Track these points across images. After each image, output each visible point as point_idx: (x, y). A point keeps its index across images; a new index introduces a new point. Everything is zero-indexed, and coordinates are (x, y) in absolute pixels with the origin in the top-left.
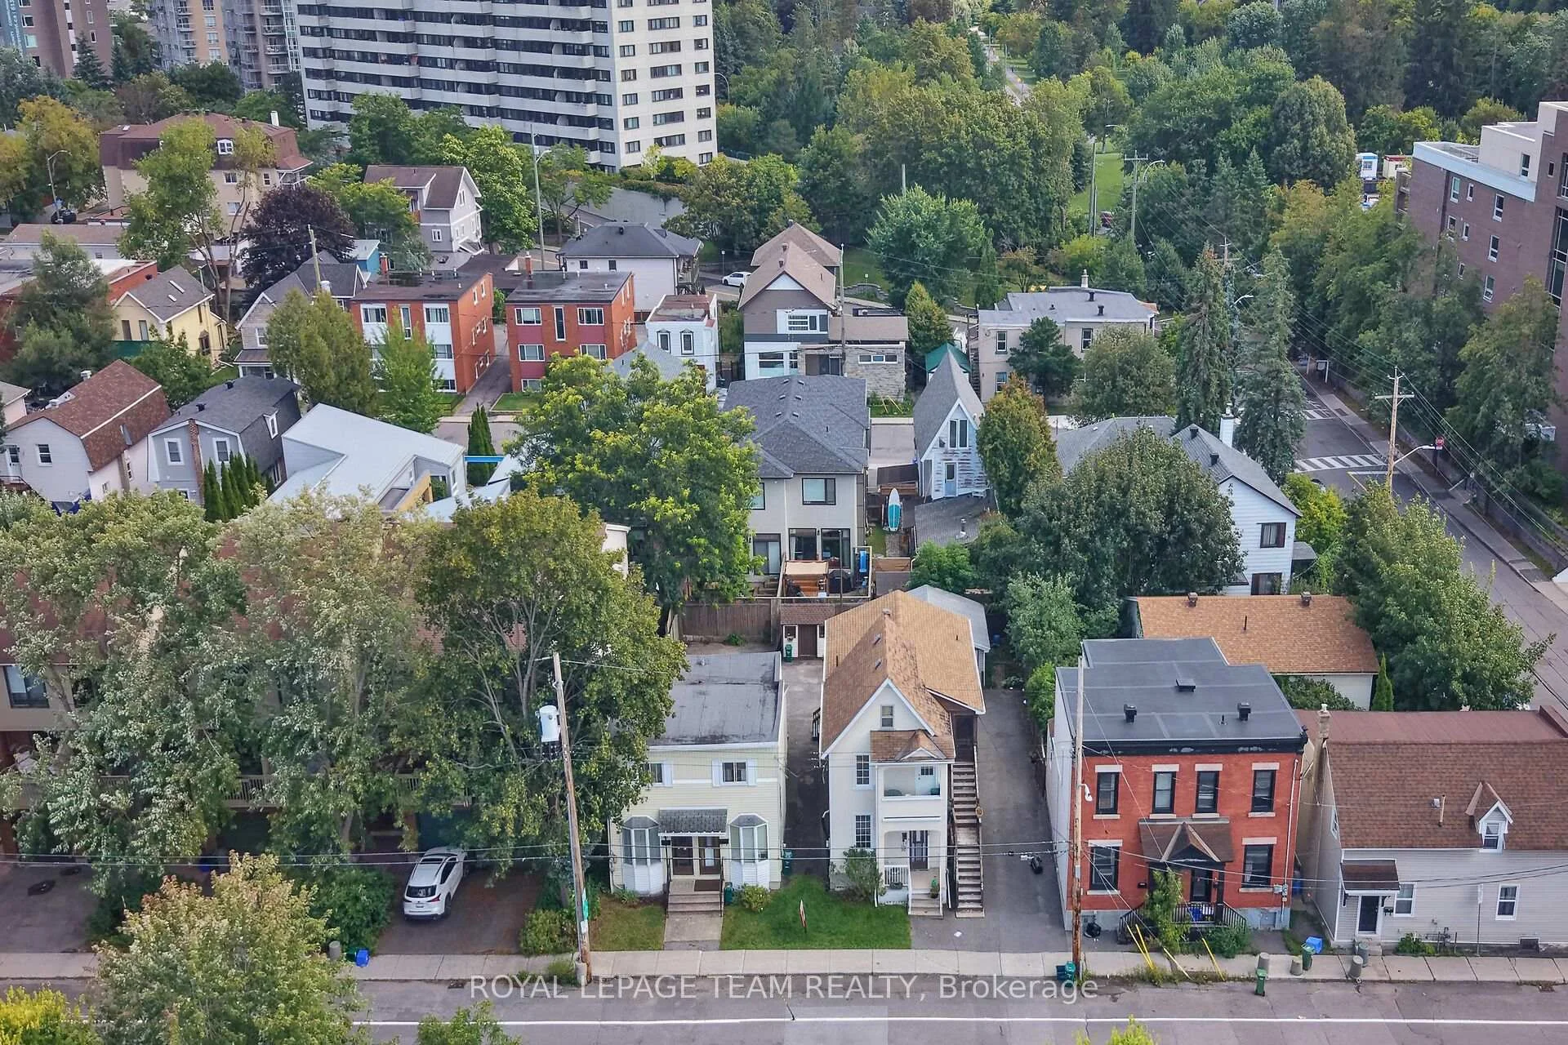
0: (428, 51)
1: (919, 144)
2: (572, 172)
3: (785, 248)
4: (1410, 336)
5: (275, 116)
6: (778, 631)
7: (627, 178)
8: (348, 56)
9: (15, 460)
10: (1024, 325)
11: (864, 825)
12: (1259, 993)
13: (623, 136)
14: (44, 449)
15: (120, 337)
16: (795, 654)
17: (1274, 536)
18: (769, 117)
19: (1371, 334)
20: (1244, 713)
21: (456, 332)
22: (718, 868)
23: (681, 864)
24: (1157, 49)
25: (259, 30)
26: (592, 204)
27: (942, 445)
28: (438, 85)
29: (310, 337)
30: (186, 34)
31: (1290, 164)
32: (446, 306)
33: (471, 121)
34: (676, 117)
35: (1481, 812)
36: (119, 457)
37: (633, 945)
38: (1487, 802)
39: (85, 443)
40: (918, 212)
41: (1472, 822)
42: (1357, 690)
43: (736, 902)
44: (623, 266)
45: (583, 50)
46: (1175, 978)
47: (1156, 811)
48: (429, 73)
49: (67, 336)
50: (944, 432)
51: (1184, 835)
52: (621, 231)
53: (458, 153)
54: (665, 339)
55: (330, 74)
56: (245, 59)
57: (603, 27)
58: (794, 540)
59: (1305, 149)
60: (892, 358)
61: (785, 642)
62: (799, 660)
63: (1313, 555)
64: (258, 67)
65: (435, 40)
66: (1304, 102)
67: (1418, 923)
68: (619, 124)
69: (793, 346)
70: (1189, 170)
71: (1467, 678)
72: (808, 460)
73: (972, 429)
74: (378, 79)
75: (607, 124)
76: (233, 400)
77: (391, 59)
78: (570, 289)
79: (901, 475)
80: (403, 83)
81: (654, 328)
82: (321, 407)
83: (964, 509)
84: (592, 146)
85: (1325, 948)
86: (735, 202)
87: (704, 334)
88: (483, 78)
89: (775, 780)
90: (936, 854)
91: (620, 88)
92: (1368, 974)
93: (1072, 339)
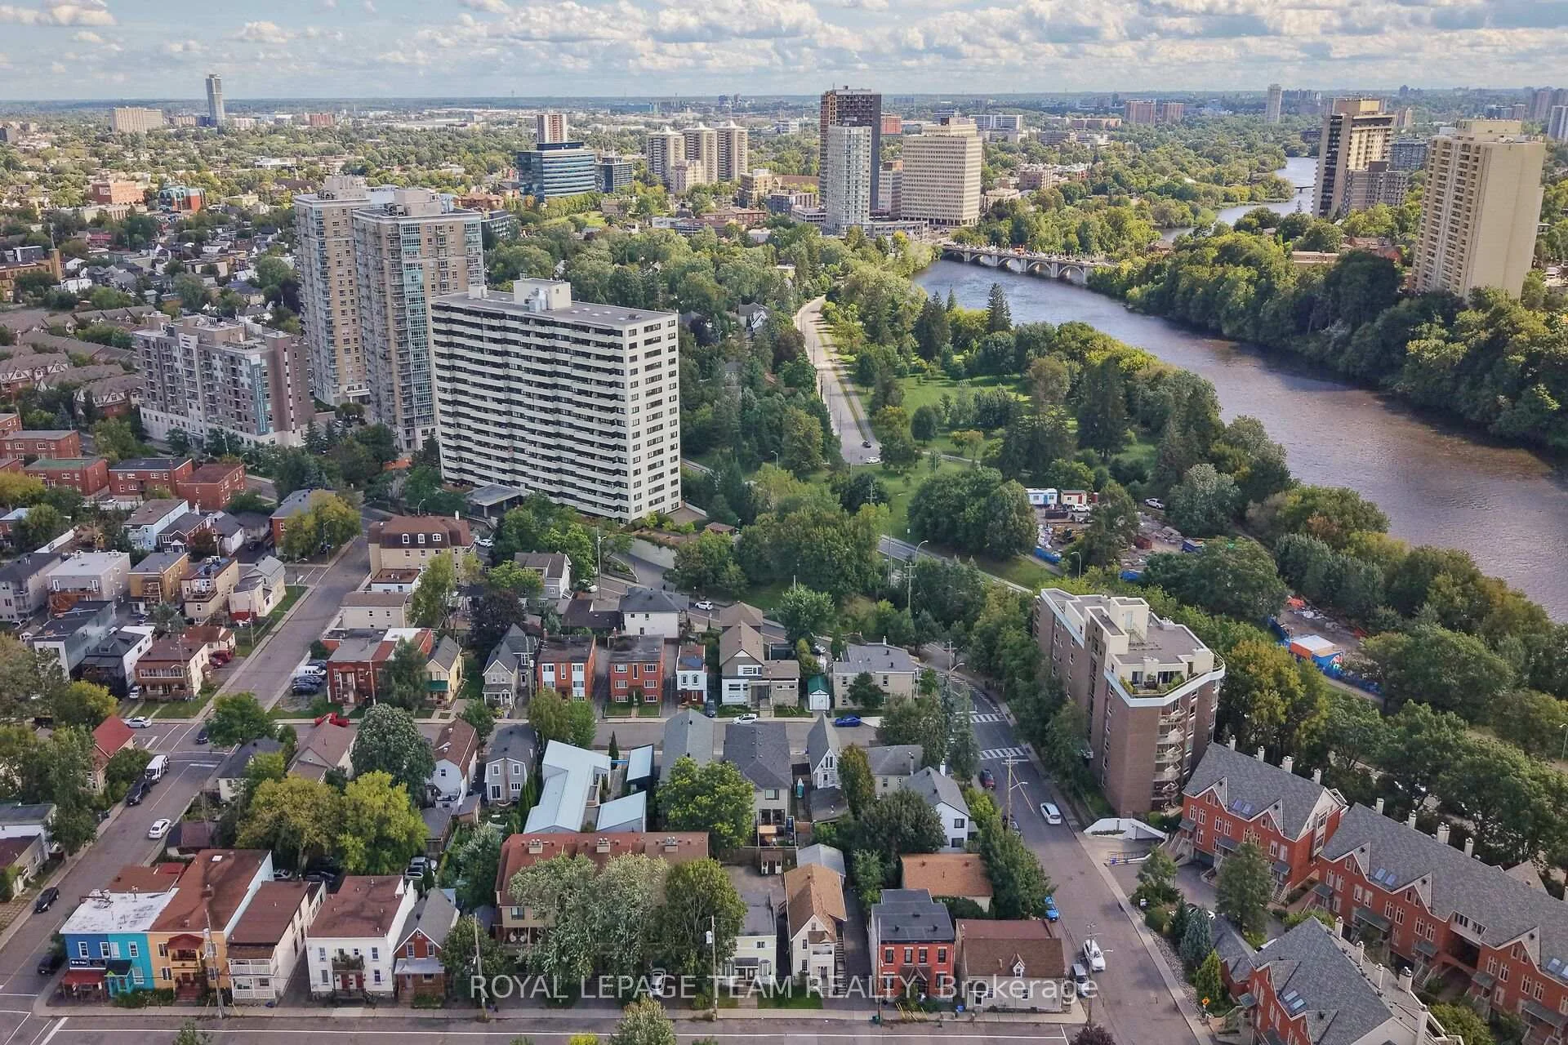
0: (520, 444)
1: (800, 544)
3: (740, 627)
4: (1029, 707)
5: (457, 513)
6: (760, 862)
7: (635, 528)
9: (432, 777)
10: (855, 676)
11: (805, 964)
12: (940, 1027)
13: (633, 504)
14: (443, 771)
15: (430, 682)
16: (766, 873)
17: (960, 824)
19: (1015, 699)
20: (935, 928)
21: (586, 676)
23: (742, 974)
24: (936, 357)
27: (822, 766)
32: (582, 664)
34: (660, 488)
35: (1015, 964)
37: (728, 1006)
38: (1017, 961)
39: (460, 768)
40: (802, 602)
41: (1011, 968)
42: (984, 903)
44: (655, 618)
46: (913, 1021)
47: (906, 962)
50: (823, 761)
51: (916, 970)
52: (651, 598)
54: (685, 679)
58: (761, 814)
59: (1005, 525)
60: (792, 687)
61: (763, 868)
62: (769, 875)
63: (976, 830)
66: (1005, 499)
67: (996, 1001)
68: (631, 497)
69: (745, 681)
71: (1024, 904)
72: (767, 782)
73: (835, 761)
74: (489, 457)
75: (626, 498)
76: (516, 742)
77: (496, 447)
78: (638, 651)
79: (803, 769)
80: (504, 460)
81: (680, 674)
82: (551, 742)
83: (832, 797)
84: (616, 509)
85: (964, 1010)
86: (704, 567)
87: (703, 676)
88: (553, 465)
89: (775, 948)
90: (830, 973)
91: (631, 479)
92: (977, 1020)
93: (878, 681)
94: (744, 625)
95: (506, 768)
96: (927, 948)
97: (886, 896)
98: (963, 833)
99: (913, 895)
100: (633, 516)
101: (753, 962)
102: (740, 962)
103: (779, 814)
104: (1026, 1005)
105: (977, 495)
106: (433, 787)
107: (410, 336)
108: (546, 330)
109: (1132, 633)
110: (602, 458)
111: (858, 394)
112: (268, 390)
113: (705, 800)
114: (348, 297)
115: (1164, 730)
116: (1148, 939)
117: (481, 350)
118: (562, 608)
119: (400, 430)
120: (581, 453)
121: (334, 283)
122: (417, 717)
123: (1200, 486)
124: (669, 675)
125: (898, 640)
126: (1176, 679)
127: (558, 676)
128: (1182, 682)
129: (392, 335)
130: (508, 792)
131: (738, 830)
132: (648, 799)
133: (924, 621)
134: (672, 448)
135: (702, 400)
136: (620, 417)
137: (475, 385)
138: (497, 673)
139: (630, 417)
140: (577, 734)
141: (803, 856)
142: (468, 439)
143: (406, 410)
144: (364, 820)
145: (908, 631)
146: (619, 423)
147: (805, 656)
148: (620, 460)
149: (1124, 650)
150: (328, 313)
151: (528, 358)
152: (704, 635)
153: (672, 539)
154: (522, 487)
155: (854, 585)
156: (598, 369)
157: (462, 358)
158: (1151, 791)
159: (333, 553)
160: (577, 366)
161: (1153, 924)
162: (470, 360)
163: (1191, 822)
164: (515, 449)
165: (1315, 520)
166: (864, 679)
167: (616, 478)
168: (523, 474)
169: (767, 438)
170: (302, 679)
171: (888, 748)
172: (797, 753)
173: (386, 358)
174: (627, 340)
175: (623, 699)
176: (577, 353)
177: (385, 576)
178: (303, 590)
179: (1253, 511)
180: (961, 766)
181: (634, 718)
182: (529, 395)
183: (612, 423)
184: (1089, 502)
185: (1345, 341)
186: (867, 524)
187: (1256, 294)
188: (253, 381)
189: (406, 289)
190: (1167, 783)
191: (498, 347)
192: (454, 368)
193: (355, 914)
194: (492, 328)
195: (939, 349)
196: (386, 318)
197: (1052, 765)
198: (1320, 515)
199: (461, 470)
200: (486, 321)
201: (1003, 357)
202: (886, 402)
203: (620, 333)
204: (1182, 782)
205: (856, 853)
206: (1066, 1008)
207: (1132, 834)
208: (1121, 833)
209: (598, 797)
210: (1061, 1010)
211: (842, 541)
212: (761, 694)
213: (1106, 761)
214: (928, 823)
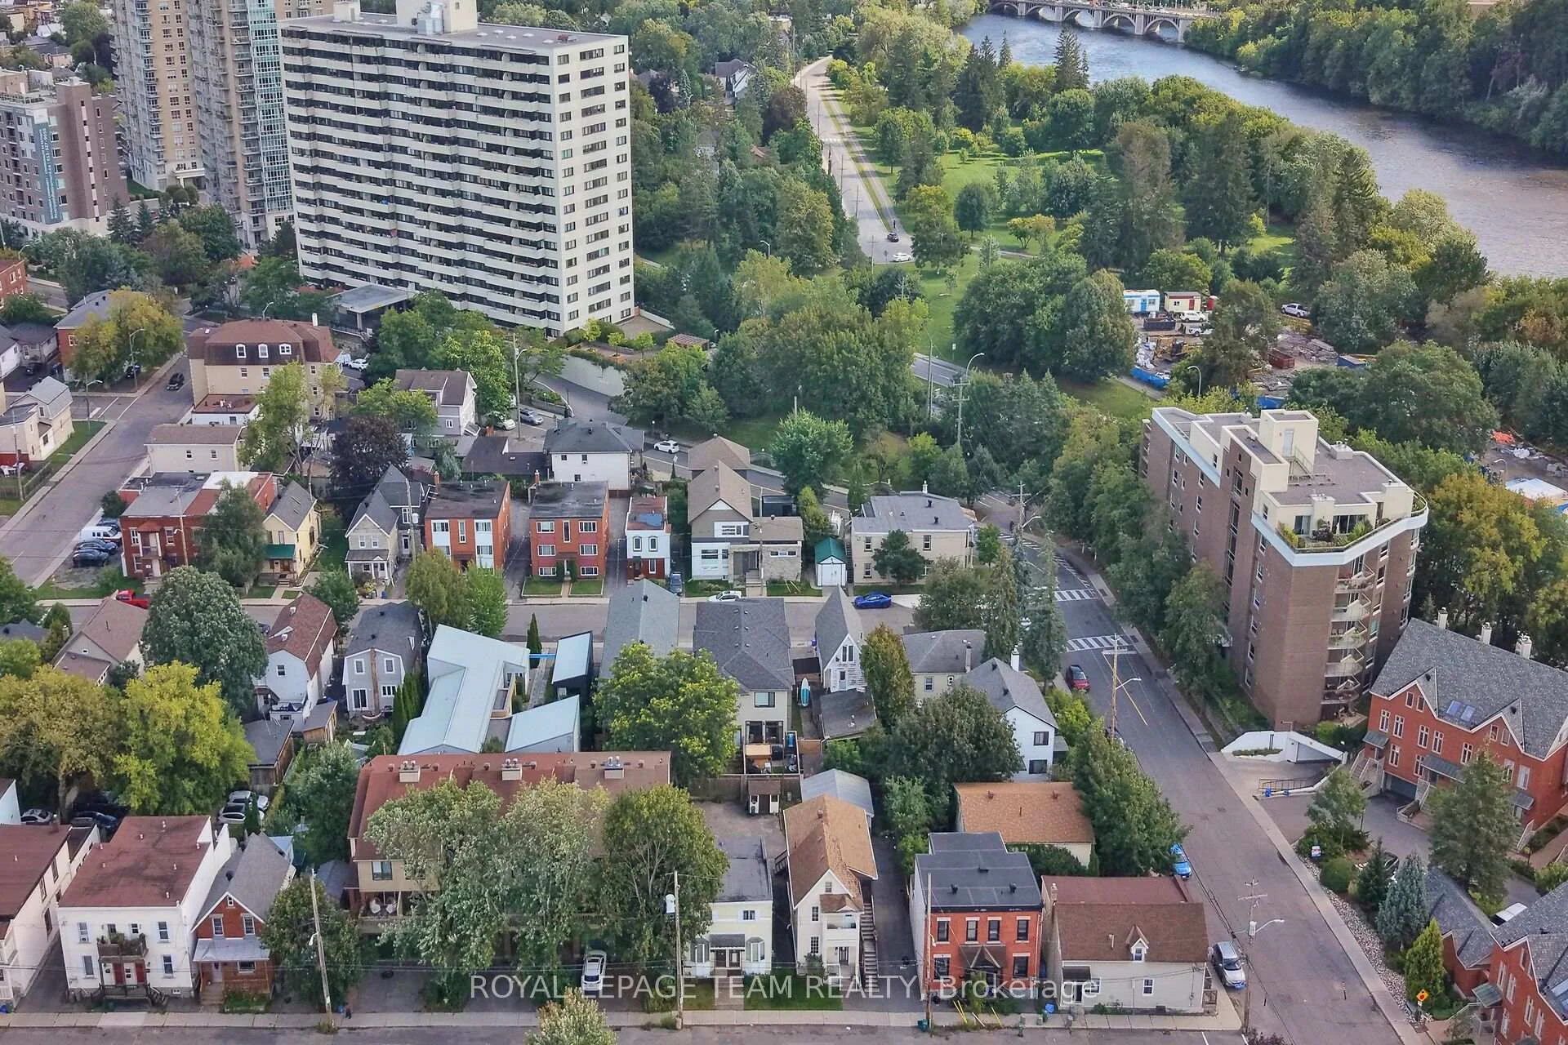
0: (406, 227)
1: (803, 355)
3: (716, 469)
4: (1139, 574)
5: (315, 317)
6: (747, 795)
7: (569, 343)
9: (264, 676)
10: (884, 535)
11: (815, 943)
12: (1020, 1035)
13: (565, 308)
14: (281, 667)
15: (267, 544)
16: (757, 811)
17: (1042, 739)
19: (1114, 566)
20: (1013, 889)
21: (496, 539)
22: (738, 964)
23: (720, 959)
24: (985, 127)
27: (837, 660)
32: (490, 521)
35: (1133, 941)
36: (319, 666)
37: (700, 1007)
38: (1136, 938)
39: (306, 664)
40: (806, 434)
41: (1128, 947)
42: (1082, 853)
44: (595, 460)
45: (537, 245)
46: (978, 1027)
47: (968, 940)
48: (406, 244)
50: (839, 653)
51: (982, 953)
52: (590, 432)
53: (457, 352)
54: (638, 542)
55: (320, 234)
57: (552, 228)
58: (748, 728)
59: (1092, 331)
60: (793, 553)
61: (751, 805)
62: (760, 814)
63: (1066, 748)
65: (412, 220)
66: (1092, 294)
67: (1104, 998)
68: (564, 299)
69: (725, 545)
71: (1140, 854)
72: (758, 681)
73: (857, 652)
74: (363, 245)
75: (555, 299)
76: (388, 627)
77: (375, 231)
78: (571, 503)
79: (809, 666)
80: (385, 250)
81: (631, 535)
82: (440, 627)
83: (852, 703)
84: (542, 315)
85: (1056, 1010)
86: (666, 391)
87: (664, 538)
88: (453, 255)
89: (770, 920)
90: (854, 957)
91: (564, 273)
92: (1076, 1025)
93: (916, 544)
94: (722, 465)
95: (373, 664)
96: (1000, 919)
97: (936, 844)
98: (1046, 753)
99: (976, 841)
100: (566, 326)
101: (737, 941)
102: (717, 941)
103: (774, 728)
104: (1149, 1001)
105: (1050, 290)
106: (265, 691)
107: (256, 83)
108: (441, 59)
109: (1293, 461)
110: (523, 242)
111: (879, 174)
112: (59, 161)
113: (665, 704)
114: (175, 39)
115: (1342, 601)
116: (1326, 904)
117: (351, 92)
118: (464, 447)
119: (245, 218)
120: (492, 237)
121: (155, 19)
122: (251, 595)
123: (1363, 280)
124: (616, 539)
125: (944, 487)
126: (1359, 526)
127: (454, 538)
128: (1368, 530)
129: (233, 84)
130: (377, 698)
131: (714, 747)
132: (582, 707)
133: (981, 459)
134: (621, 230)
135: (664, 179)
136: (546, 183)
137: (343, 142)
138: (366, 533)
139: (560, 183)
140: (480, 617)
141: (810, 786)
142: (334, 221)
143: (253, 190)
144: (154, 737)
145: (957, 474)
146: (545, 191)
147: (812, 509)
148: (548, 245)
149: (1282, 486)
150: (148, 61)
151: (415, 101)
152: (666, 486)
153: (622, 358)
154: (411, 287)
155: (879, 413)
156: (515, 114)
157: (325, 105)
158: (1320, 689)
159: (144, 379)
160: (486, 110)
161: (1333, 883)
162: (335, 107)
163: (1382, 735)
164: (400, 234)
165: (1530, 323)
166: (897, 540)
167: (541, 271)
168: (412, 269)
169: (754, 227)
170: (86, 544)
171: (933, 635)
172: (800, 644)
173: (226, 118)
174: (555, 70)
175: (549, 572)
176: (486, 92)
177: (211, 404)
178: (98, 426)
179: (1436, 313)
180: (1040, 662)
181: (565, 597)
182: (418, 155)
183: (535, 191)
184: (1203, 310)
185: (1542, 106)
186: (897, 327)
187: (1416, 45)
188: (39, 148)
189: (250, 18)
190: (1344, 679)
191: (374, 87)
192: (314, 120)
193: (134, 873)
194: (366, 60)
195: (988, 116)
196: (224, 60)
197: (1172, 656)
198: (1538, 315)
199: (326, 266)
200: (357, 50)
201: (1080, 124)
202: (918, 181)
203: (545, 60)
204: (1367, 678)
205: (889, 782)
206: (1209, 1008)
207: (1291, 755)
208: (1277, 751)
209: (509, 704)
210: (1202, 1011)
211: (863, 351)
212: (748, 563)
213: (1252, 650)
214: (995, 736)
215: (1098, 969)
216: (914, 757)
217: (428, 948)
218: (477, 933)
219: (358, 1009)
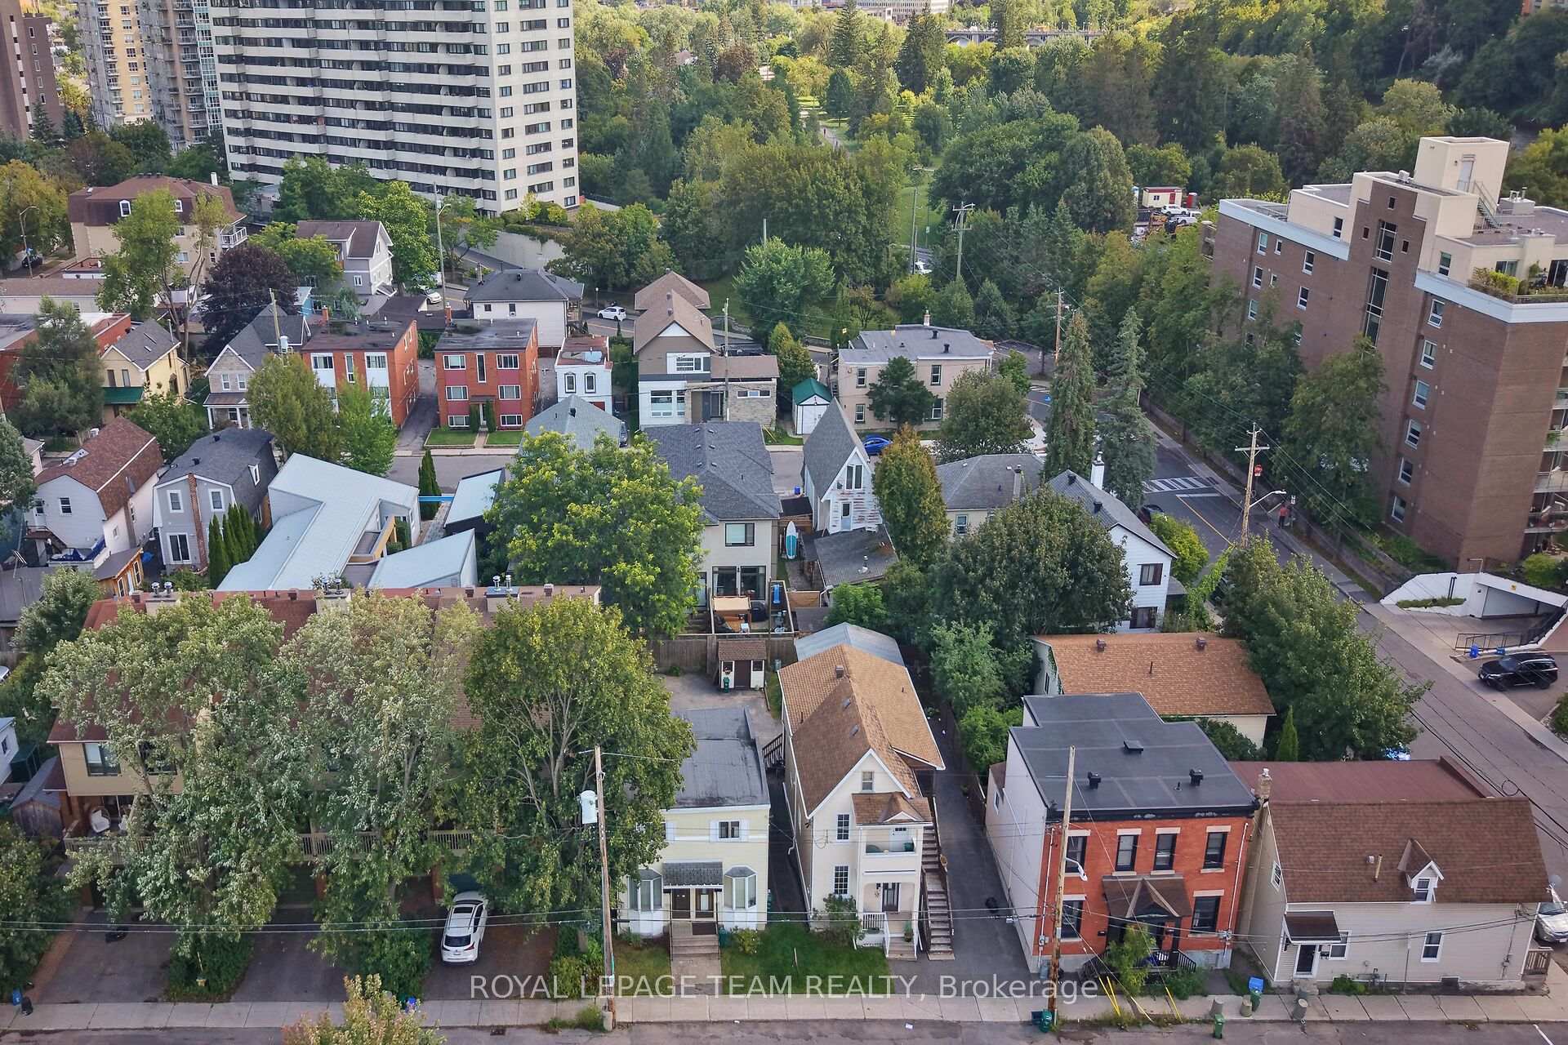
0: (333, 112)
1: (770, 195)
2: (464, 219)
3: (669, 297)
5: (214, 177)
6: (717, 662)
7: (507, 222)
8: (263, 116)
9: (40, 511)
10: (883, 364)
11: (841, 877)
12: (1216, 1035)
13: (501, 185)
14: (65, 501)
15: (107, 384)
16: (731, 685)
17: (1152, 575)
18: (624, 165)
20: (1196, 779)
21: (392, 377)
22: (711, 913)
23: (680, 904)
24: (927, 89)
25: (181, 91)
26: (481, 248)
27: (840, 487)
28: (342, 141)
29: (285, 397)
30: (115, 91)
31: (1078, 204)
32: (384, 354)
33: (375, 173)
34: (545, 167)
35: (1410, 868)
36: (125, 505)
39: (100, 495)
40: (779, 262)
41: (1403, 879)
42: (1253, 730)
43: (730, 944)
44: (525, 310)
45: (468, 112)
46: (1139, 1022)
47: (1118, 869)
48: (333, 131)
49: (64, 387)
50: (842, 475)
51: (1144, 887)
52: (519, 278)
53: (372, 208)
54: (571, 381)
55: (248, 132)
56: (169, 115)
57: (486, 93)
58: (716, 576)
59: (1090, 190)
60: (765, 393)
61: (723, 675)
62: (735, 690)
63: (1184, 591)
64: (181, 122)
65: (339, 103)
66: (1089, 151)
67: (1352, 964)
68: (500, 175)
69: (681, 384)
70: (1004, 216)
72: (730, 508)
73: (867, 474)
75: (489, 175)
76: (224, 454)
77: (302, 120)
78: (488, 338)
80: (312, 140)
81: (562, 371)
82: (293, 456)
83: (860, 545)
84: (476, 194)
85: (1268, 989)
86: (608, 247)
87: (604, 375)
88: (382, 136)
89: (765, 837)
90: (910, 901)
91: (500, 144)
92: (1311, 1016)
93: (923, 375)
94: (675, 295)
95: (193, 496)
96: (1177, 830)
97: (1038, 712)
98: (1153, 597)
99: (1106, 705)
100: (504, 205)
101: (709, 873)
102: (674, 874)
103: (752, 577)
104: (1430, 971)
105: (1042, 147)
106: (46, 534)
113: (589, 511)
118: (373, 306)
120: (421, 109)
125: (950, 321)
127: (340, 375)
132: (477, 542)
134: (564, 106)
136: (478, 39)
138: (230, 371)
139: (494, 40)
141: (807, 647)
145: (962, 310)
146: (477, 50)
147: (787, 346)
148: (480, 112)
153: (563, 232)
159: (46, 269)
166: (898, 370)
167: (474, 143)
171: (965, 462)
175: (461, 423)
181: (478, 448)
186: (877, 161)
190: (1552, 499)
199: (255, 168)
202: (871, 112)
205: (939, 631)
206: (1534, 981)
207: (1476, 605)
208: (1459, 602)
209: (381, 545)
210: (1521, 985)
211: (841, 183)
212: (709, 405)
213: (1408, 470)
214: (1102, 557)
215: (1348, 916)
216: (971, 593)
217: (157, 891)
218: (243, 866)
219: (47, 997)
